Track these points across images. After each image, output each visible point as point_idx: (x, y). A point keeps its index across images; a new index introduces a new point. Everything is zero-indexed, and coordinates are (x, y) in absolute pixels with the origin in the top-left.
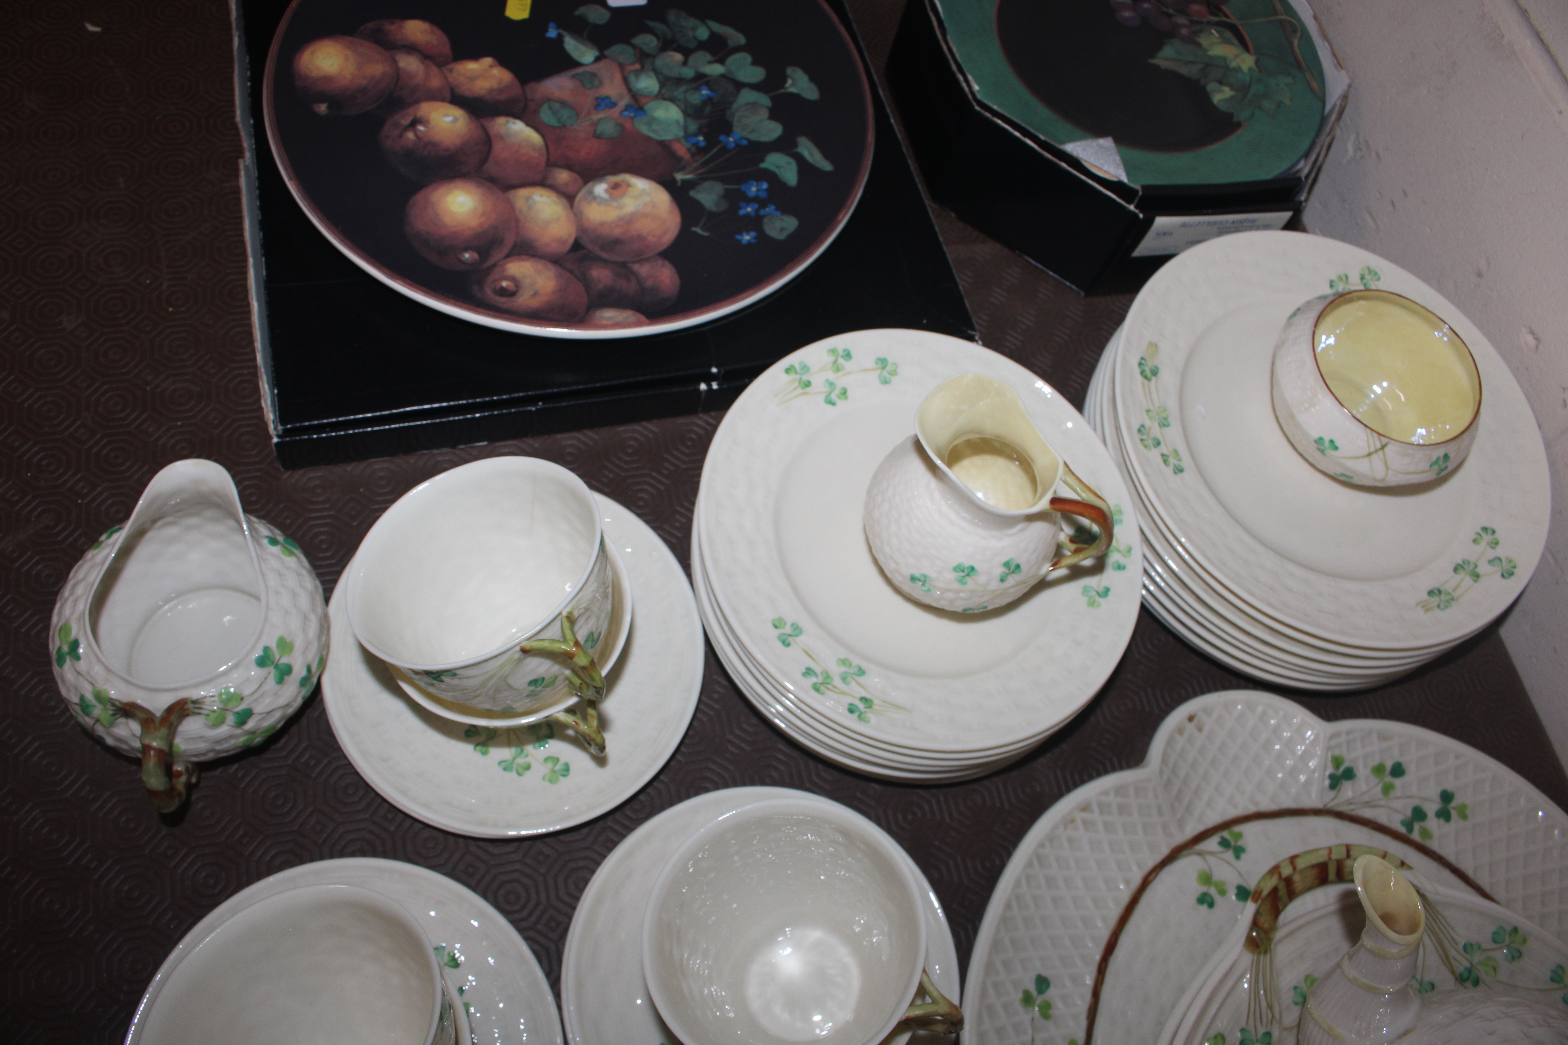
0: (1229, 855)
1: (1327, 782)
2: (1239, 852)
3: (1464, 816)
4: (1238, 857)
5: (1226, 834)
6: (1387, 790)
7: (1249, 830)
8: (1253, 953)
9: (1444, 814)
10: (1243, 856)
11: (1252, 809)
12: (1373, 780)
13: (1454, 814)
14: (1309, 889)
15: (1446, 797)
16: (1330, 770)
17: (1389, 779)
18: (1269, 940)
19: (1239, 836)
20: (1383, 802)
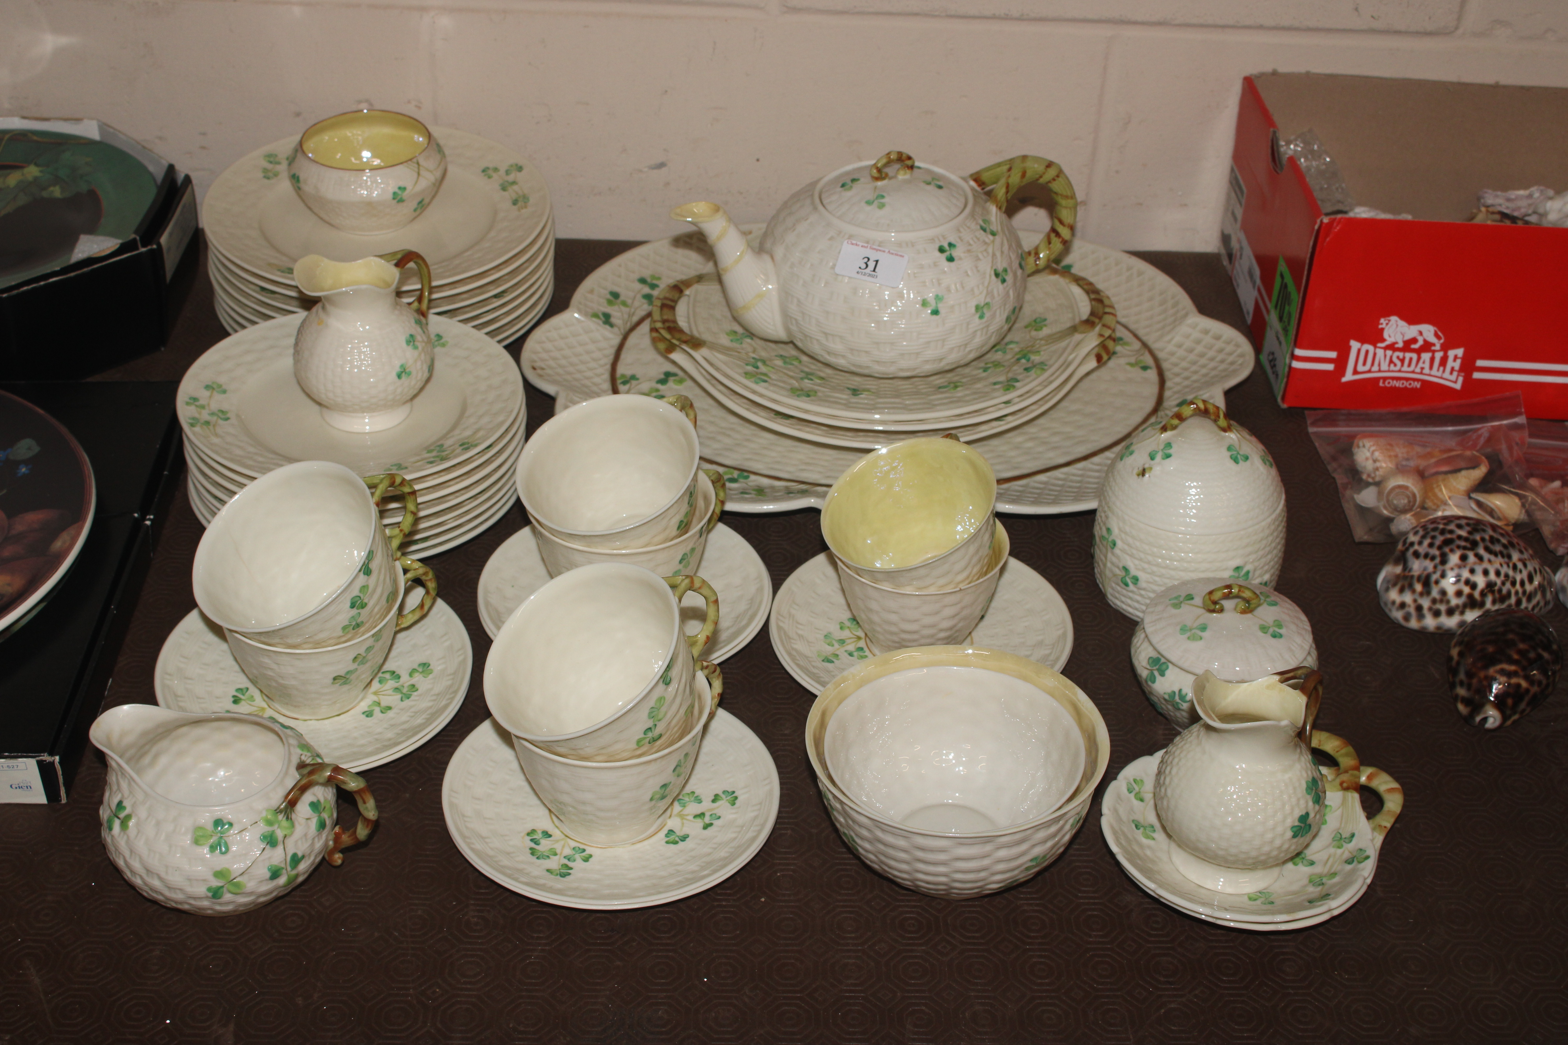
0: (634, 382)
1: (608, 327)
2: (633, 377)
3: (659, 279)
4: (637, 379)
5: (619, 381)
6: (624, 304)
7: (621, 370)
8: (702, 347)
9: (653, 286)
10: (638, 376)
11: (608, 367)
12: (616, 308)
13: (655, 282)
14: (674, 315)
15: (643, 281)
16: (601, 323)
17: (618, 301)
18: (697, 339)
19: (623, 376)
20: (633, 310)
